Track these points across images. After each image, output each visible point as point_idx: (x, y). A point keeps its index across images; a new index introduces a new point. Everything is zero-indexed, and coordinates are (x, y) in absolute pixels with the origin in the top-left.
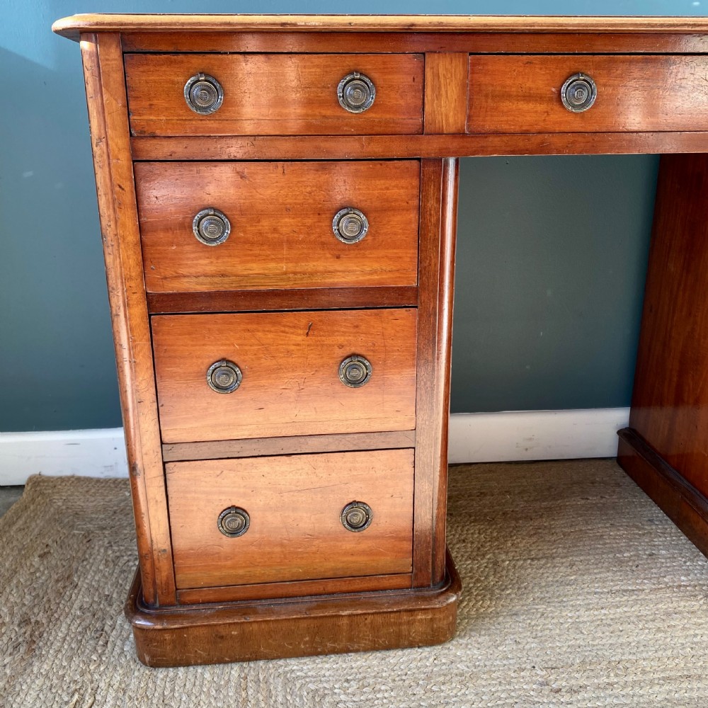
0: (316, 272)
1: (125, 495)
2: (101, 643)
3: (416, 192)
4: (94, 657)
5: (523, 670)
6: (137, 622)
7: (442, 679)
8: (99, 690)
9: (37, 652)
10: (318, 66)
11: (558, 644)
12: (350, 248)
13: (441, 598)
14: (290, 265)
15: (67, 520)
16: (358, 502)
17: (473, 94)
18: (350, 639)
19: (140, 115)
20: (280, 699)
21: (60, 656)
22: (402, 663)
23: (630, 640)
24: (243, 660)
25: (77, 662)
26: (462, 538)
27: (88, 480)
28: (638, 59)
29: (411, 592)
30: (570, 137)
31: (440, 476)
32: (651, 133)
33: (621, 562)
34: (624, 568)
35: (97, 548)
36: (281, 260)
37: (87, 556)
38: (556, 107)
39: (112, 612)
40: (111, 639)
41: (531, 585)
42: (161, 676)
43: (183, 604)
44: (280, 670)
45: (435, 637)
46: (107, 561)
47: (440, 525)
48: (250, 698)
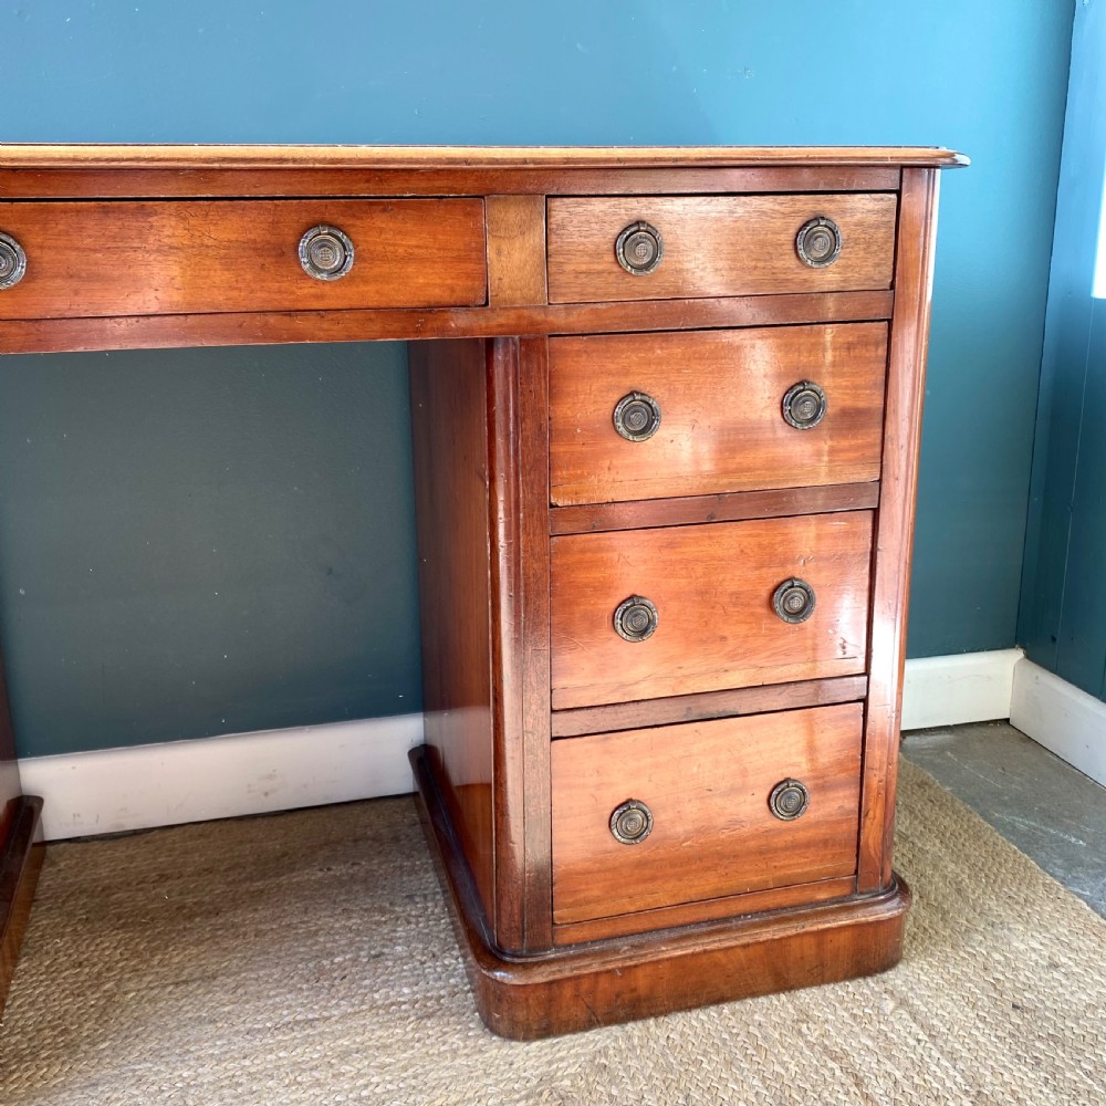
26: (82, 958)
28: (91, 207)
32: (135, 319)
33: (321, 974)
34: (320, 984)
41: (150, 1029)
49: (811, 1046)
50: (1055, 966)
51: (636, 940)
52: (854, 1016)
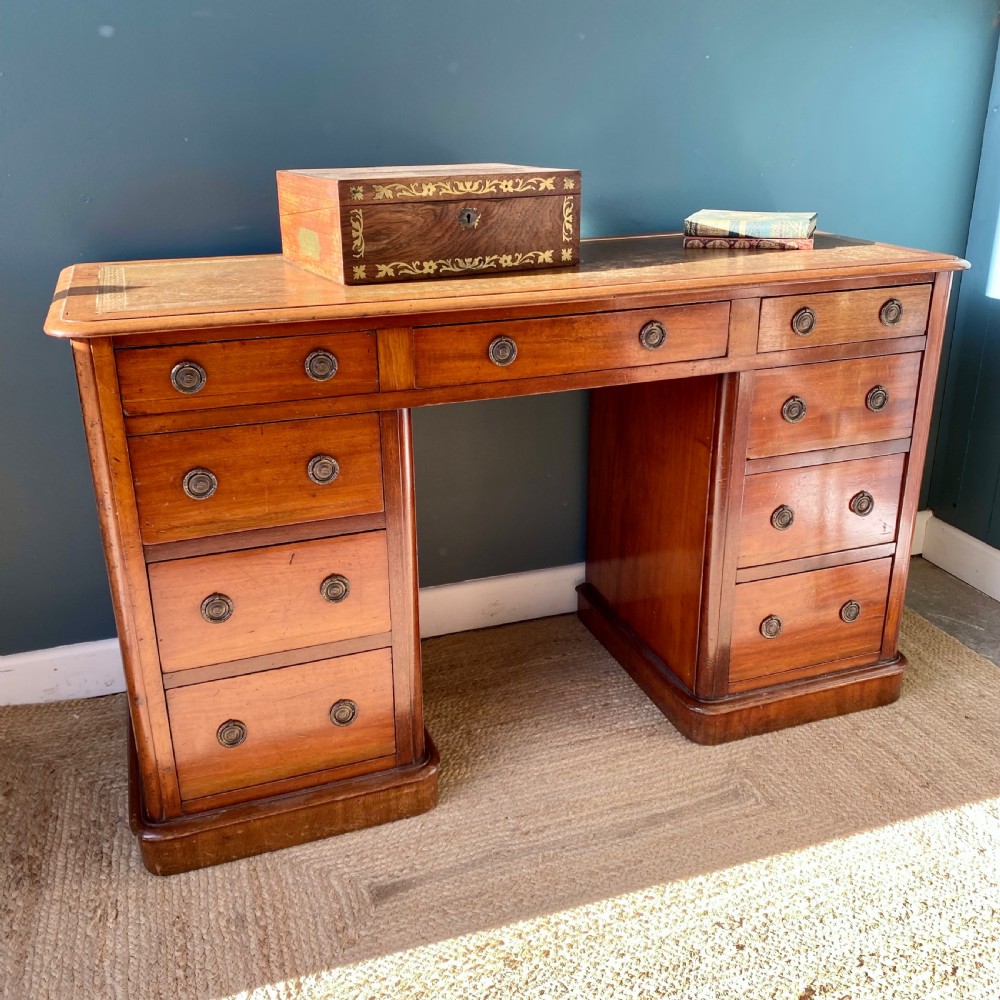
0: (296, 510)
1: (74, 718)
2: (104, 864)
3: (377, 437)
4: (103, 877)
5: (498, 822)
6: (145, 837)
7: (430, 841)
8: (119, 904)
9: (42, 882)
10: (286, 347)
11: (526, 795)
12: (324, 487)
13: (424, 772)
14: (271, 507)
15: (18, 754)
16: (344, 700)
17: (417, 360)
18: (346, 821)
19: (131, 398)
20: (290, 881)
21: (67, 882)
22: (394, 834)
23: (586, 782)
24: (249, 856)
25: (87, 884)
26: (437, 713)
27: (27, 707)
29: (397, 771)
30: (500, 385)
31: (415, 667)
32: (563, 375)
33: (579, 716)
34: (582, 721)
35: (64, 777)
36: (264, 504)
37: (57, 787)
38: (486, 363)
39: (106, 836)
40: (114, 859)
41: (502, 747)
42: (175, 881)
43: (188, 814)
44: (286, 858)
45: (420, 808)
46: (81, 789)
47: (418, 708)
48: (263, 885)
49: (866, 741)
50: (983, 696)
51: (769, 690)
52: (884, 726)
